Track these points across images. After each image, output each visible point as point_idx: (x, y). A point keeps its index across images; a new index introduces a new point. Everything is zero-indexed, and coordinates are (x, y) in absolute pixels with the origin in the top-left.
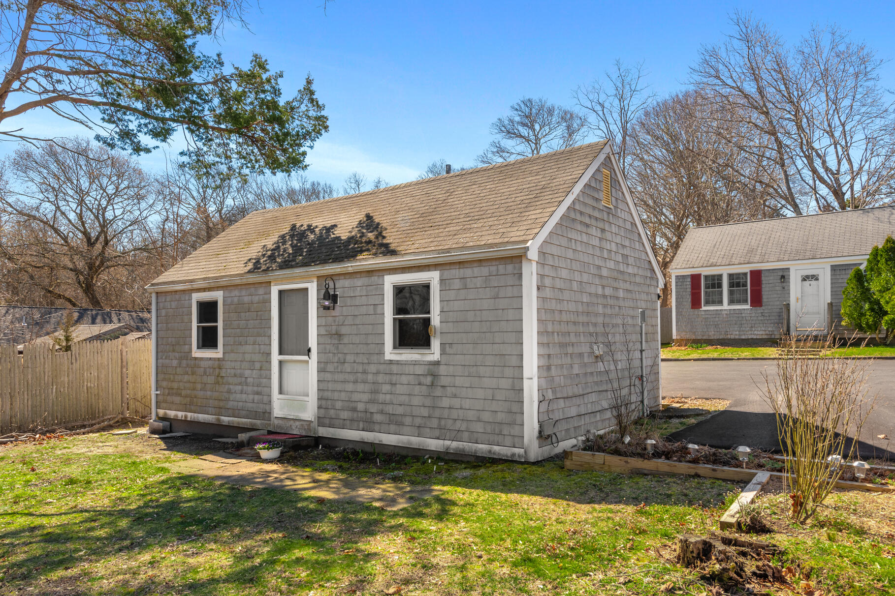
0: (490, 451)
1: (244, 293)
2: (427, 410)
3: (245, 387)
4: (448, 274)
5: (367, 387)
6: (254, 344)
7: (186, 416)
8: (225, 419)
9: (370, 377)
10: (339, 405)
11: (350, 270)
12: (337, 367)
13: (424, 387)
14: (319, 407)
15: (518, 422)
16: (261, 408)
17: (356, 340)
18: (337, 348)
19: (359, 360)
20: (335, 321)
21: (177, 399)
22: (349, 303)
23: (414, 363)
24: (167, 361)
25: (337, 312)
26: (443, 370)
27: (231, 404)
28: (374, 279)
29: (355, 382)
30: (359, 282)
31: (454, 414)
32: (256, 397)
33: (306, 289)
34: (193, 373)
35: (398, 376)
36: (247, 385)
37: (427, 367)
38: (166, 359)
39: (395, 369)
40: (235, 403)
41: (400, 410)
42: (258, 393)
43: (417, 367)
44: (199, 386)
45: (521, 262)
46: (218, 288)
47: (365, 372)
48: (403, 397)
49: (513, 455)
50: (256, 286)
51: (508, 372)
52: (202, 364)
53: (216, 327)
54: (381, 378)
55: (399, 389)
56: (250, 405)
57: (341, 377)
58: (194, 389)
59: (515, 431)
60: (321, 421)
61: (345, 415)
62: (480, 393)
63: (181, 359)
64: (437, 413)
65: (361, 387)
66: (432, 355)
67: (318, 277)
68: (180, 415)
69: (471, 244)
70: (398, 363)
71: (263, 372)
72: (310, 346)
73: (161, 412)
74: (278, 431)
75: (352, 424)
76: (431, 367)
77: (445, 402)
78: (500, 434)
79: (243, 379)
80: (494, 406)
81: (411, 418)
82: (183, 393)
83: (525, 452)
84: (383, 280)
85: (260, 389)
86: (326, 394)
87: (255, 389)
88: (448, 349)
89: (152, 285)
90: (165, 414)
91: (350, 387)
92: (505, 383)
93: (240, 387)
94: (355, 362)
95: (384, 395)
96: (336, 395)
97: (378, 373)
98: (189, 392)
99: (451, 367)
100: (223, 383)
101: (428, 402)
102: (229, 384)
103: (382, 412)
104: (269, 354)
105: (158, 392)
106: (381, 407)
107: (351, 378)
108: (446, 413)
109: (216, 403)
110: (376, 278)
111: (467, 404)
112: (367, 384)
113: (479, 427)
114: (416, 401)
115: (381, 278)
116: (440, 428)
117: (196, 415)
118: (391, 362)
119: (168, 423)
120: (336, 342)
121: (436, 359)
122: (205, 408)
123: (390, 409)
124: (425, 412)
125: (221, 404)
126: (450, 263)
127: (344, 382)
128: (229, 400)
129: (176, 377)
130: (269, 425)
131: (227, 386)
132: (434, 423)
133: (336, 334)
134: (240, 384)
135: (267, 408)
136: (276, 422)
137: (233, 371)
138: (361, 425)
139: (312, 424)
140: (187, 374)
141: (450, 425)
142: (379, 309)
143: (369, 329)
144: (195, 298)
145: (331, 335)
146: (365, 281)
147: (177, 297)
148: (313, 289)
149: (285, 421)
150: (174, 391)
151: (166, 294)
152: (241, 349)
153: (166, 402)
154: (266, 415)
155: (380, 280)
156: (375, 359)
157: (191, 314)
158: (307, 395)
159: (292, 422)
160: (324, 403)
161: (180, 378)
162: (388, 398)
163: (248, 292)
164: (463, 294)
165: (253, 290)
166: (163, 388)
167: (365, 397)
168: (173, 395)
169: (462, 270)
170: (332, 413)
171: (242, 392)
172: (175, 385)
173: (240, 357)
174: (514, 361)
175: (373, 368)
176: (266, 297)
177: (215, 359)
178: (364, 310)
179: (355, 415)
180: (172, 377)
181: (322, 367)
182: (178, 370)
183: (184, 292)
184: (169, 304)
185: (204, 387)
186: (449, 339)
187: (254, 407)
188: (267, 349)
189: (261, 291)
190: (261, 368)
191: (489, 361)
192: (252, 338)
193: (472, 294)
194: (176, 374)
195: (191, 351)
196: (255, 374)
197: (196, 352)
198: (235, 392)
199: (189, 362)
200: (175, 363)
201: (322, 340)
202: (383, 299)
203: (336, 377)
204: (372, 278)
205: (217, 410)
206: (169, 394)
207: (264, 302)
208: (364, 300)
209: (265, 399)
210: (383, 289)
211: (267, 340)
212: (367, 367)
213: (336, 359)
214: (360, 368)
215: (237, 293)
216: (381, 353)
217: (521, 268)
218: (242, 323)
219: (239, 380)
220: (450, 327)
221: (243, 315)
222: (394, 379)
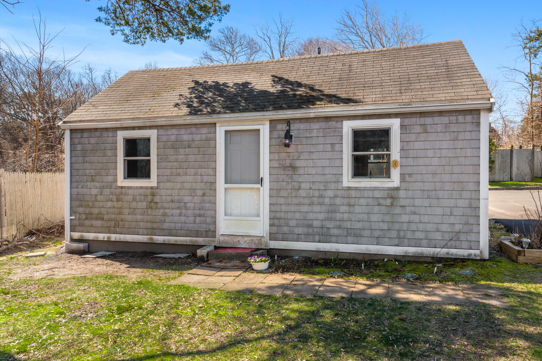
0: (448, 253)
1: (183, 131)
2: (386, 224)
3: (183, 211)
4: (407, 121)
5: (324, 208)
6: (196, 174)
7: (108, 238)
8: (159, 239)
9: (327, 201)
10: (293, 223)
11: (312, 115)
12: (291, 193)
13: (384, 207)
14: (271, 225)
15: (475, 229)
16: (204, 227)
17: (313, 171)
18: (292, 178)
19: (316, 186)
20: (289, 156)
21: (98, 223)
22: (304, 141)
23: (373, 189)
24: (84, 190)
25: (292, 149)
26: (402, 193)
27: (166, 226)
28: (333, 124)
29: (311, 204)
30: (315, 126)
31: (413, 227)
32: (198, 219)
33: (259, 130)
34: (118, 200)
35: (357, 199)
36: (186, 209)
37: (386, 192)
38: (82, 188)
39: (353, 193)
40: (171, 225)
41: (359, 225)
42: (200, 216)
43: (376, 192)
44: (126, 211)
45: (479, 114)
46: (151, 127)
47: (321, 196)
48: (362, 215)
49: (470, 255)
50: (198, 126)
51: (466, 195)
52: (130, 192)
53: (149, 161)
54: (338, 201)
55: (357, 209)
56: (190, 226)
57: (295, 201)
58: (120, 213)
59: (472, 237)
60: (273, 237)
61: (300, 230)
62: (439, 211)
63: (102, 188)
64: (397, 226)
65: (317, 208)
66: (392, 183)
67: (271, 121)
68: (102, 236)
69: (430, 99)
70: (356, 189)
71: (205, 198)
72: (261, 176)
73: (76, 235)
74: (224, 246)
75: (308, 238)
76: (390, 192)
77: (405, 218)
78: (458, 240)
79: (182, 204)
80: (452, 220)
81: (369, 231)
82: (106, 217)
83: (481, 252)
84: (342, 125)
85: (202, 212)
86: (278, 215)
87: (197, 212)
88: (407, 178)
89: (64, 122)
90: (82, 236)
91: (305, 208)
92: (462, 203)
93: (178, 211)
94: (310, 189)
95: (341, 214)
96: (290, 215)
97: (336, 197)
98: (113, 216)
99: (411, 192)
100: (157, 208)
101: (387, 218)
102: (165, 208)
103: (339, 227)
104: (214, 183)
105: (73, 217)
106: (338, 223)
107: (307, 201)
108: (405, 227)
109: (149, 225)
110: (334, 123)
111: (425, 219)
112: (323, 206)
113: (438, 236)
114: (374, 218)
115: (339, 123)
116: (399, 238)
117: (122, 236)
118: (349, 188)
119: (87, 244)
120: (290, 173)
121: (396, 186)
122: (136, 230)
123: (348, 225)
124: (385, 226)
125: (155, 225)
127: (299, 204)
128: (165, 221)
129: (97, 203)
130: (214, 241)
131: (161, 211)
132: (393, 234)
133: (291, 167)
134: (178, 208)
135: (211, 227)
136: (222, 238)
137: (169, 198)
138: (317, 238)
139: (263, 239)
140: (111, 201)
141: (409, 235)
142: (337, 147)
143: (326, 163)
144: (121, 135)
145: (285, 168)
146: (323, 125)
147: (98, 134)
148: (265, 130)
149: (232, 237)
150: (94, 216)
151: (82, 130)
152: (179, 179)
153: (83, 225)
154: (210, 233)
155: (339, 125)
156: (333, 186)
157: (116, 149)
158: (258, 216)
159: (240, 238)
160: (276, 222)
161: (101, 204)
162: (346, 216)
163: (189, 131)
164: (423, 136)
165: (194, 130)
166: (80, 214)
167: (322, 216)
168: (92, 219)
169: (422, 119)
170: (285, 229)
171: (180, 215)
172: (96, 211)
173: (179, 186)
174: (472, 186)
175: (330, 193)
176: (210, 136)
177: (147, 188)
178: (320, 148)
179: (311, 230)
180: (90, 204)
181: (274, 193)
182: (99, 198)
183: (107, 129)
184: (86, 140)
185: (133, 211)
186: (409, 170)
187: (196, 227)
188: (211, 179)
189: (204, 130)
190: (204, 195)
191: (448, 186)
192: (193, 170)
193: (432, 137)
194: (96, 201)
195: (116, 181)
196: (196, 199)
197: (122, 181)
198: (172, 215)
199: (113, 190)
200: (94, 191)
201: (274, 172)
202: (342, 139)
203: (289, 201)
204: (330, 123)
205: (150, 231)
206: (86, 219)
207: (208, 140)
208: (321, 140)
209: (209, 220)
210: (342, 132)
211: (211, 172)
212: (323, 193)
213: (290, 187)
214: (317, 194)
215: (174, 131)
216: (339, 181)
217: (479, 118)
218: (181, 157)
219: (177, 205)
220: (410, 161)
221: (182, 151)
222: (352, 201)
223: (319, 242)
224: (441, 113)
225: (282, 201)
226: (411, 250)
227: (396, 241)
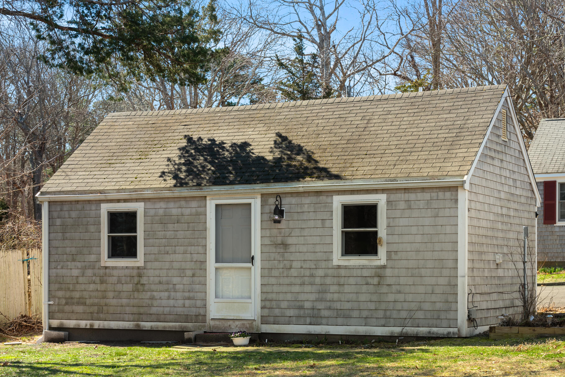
0: (429, 332)
1: (171, 205)
2: (373, 304)
3: (173, 294)
4: (393, 197)
5: (314, 289)
6: (185, 253)
7: (91, 325)
8: (147, 325)
9: (318, 280)
10: (284, 305)
11: (301, 190)
12: (283, 272)
13: (372, 286)
14: (263, 308)
15: (453, 308)
16: (194, 311)
17: (304, 249)
18: (283, 256)
19: (307, 265)
20: (280, 233)
21: (80, 309)
22: (296, 216)
23: (362, 267)
24: (64, 272)
25: (283, 224)
26: (388, 272)
27: (154, 310)
28: (323, 198)
29: (303, 284)
30: (306, 200)
31: (399, 306)
32: (187, 303)
33: (250, 204)
34: (102, 282)
35: (346, 278)
37: (374, 270)
38: (62, 268)
39: (343, 272)
40: (159, 308)
41: (347, 306)
42: (189, 298)
43: (364, 270)
44: (111, 294)
45: (457, 191)
46: (137, 200)
47: (312, 276)
48: (351, 295)
49: (449, 333)
50: (188, 199)
51: (446, 272)
52: (115, 272)
53: (135, 237)
54: (328, 281)
55: (347, 289)
56: (180, 310)
57: (286, 281)
58: (105, 297)
59: (451, 315)
60: (264, 320)
61: (291, 312)
62: (422, 289)
63: (84, 268)
64: (383, 306)
65: (308, 288)
66: (379, 261)
67: (262, 195)
68: (84, 323)
69: (415, 175)
70: (346, 267)
71: (195, 278)
72: (253, 254)
73: (55, 323)
74: (214, 331)
75: (299, 320)
76: (378, 270)
77: (391, 297)
78: (438, 318)
79: (171, 286)
80: (434, 298)
81: (358, 311)
82: (88, 302)
83: (459, 330)
84: (332, 199)
85: (191, 294)
86: (270, 296)
87: (187, 294)
88: (393, 256)
89: (42, 193)
90: (62, 324)
91: (296, 289)
92: (443, 281)
93: (166, 294)
94: (301, 268)
95: (332, 295)
96: (281, 297)
97: (326, 276)
98: (96, 301)
99: (397, 270)
100: (144, 291)
101: (375, 298)
102: (153, 291)
103: (330, 308)
104: (204, 262)
105: (51, 303)
106: (328, 304)
107: (298, 281)
108: (391, 306)
109: (135, 310)
110: (324, 197)
111: (410, 298)
112: (314, 286)
113: (420, 315)
114: (363, 298)
115: (330, 198)
116: (385, 318)
117: (106, 323)
118: (339, 267)
119: (67, 333)
120: (282, 251)
121: (382, 264)
122: (122, 315)
123: (338, 305)
124: (372, 306)
125: (142, 310)
126: (396, 189)
127: (290, 285)
128: (152, 305)
129: (78, 286)
130: (204, 326)
131: (149, 293)
132: (381, 314)
133: (283, 244)
134: (167, 290)
135: (202, 311)
136: (212, 323)
137: (157, 280)
138: (308, 320)
139: (254, 323)
140: (94, 283)
141: (395, 314)
142: (327, 223)
143: (317, 240)
144: (105, 208)
145: (276, 245)
146: (313, 199)
147: (79, 206)
148: (256, 204)
149: (223, 322)
150: (75, 300)
151: (62, 203)
152: (168, 258)
153: (63, 311)
154: (200, 318)
155: (329, 200)
156: (323, 264)
157: (99, 224)
158: (250, 298)
159: (231, 322)
160: (268, 304)
161: (83, 287)
162: (336, 296)
163: (177, 205)
164: (407, 213)
165: (183, 203)
166: (59, 298)
167: (313, 297)
168: (73, 304)
169: (406, 195)
170: (277, 312)
171: (169, 298)
172: (77, 295)
173: (167, 265)
174: (450, 264)
175: (320, 272)
176: (200, 210)
177: (133, 268)
178: (311, 224)
179: (302, 312)
180: (71, 287)
181: (266, 273)
182: (81, 280)
183: (89, 202)
184: (66, 213)
185: (118, 295)
186: (394, 248)
187: (185, 311)
188: (201, 258)
189: (194, 204)
190: (193, 275)
191: (430, 264)
192: (182, 248)
193: (416, 213)
194: (77, 283)
195: (99, 261)
196: (186, 280)
197: (106, 261)
198: (161, 299)
199: (97, 271)
200: (75, 272)
201: (266, 249)
202: (332, 215)
203: (282, 281)
204: (321, 197)
205: (136, 316)
206: (67, 304)
207: (198, 214)
208: (312, 216)
209: (199, 303)
210: (332, 206)
211: (200, 249)
212: (314, 272)
213: (281, 266)
214: (308, 273)
215: (162, 205)
216: (329, 260)
217: (457, 195)
218: (169, 234)
219: (165, 287)
220: (396, 239)
221: (170, 226)
222: (342, 281)
223: (310, 324)
224: (423, 189)
225: (273, 281)
226: (397, 330)
227: (383, 322)
